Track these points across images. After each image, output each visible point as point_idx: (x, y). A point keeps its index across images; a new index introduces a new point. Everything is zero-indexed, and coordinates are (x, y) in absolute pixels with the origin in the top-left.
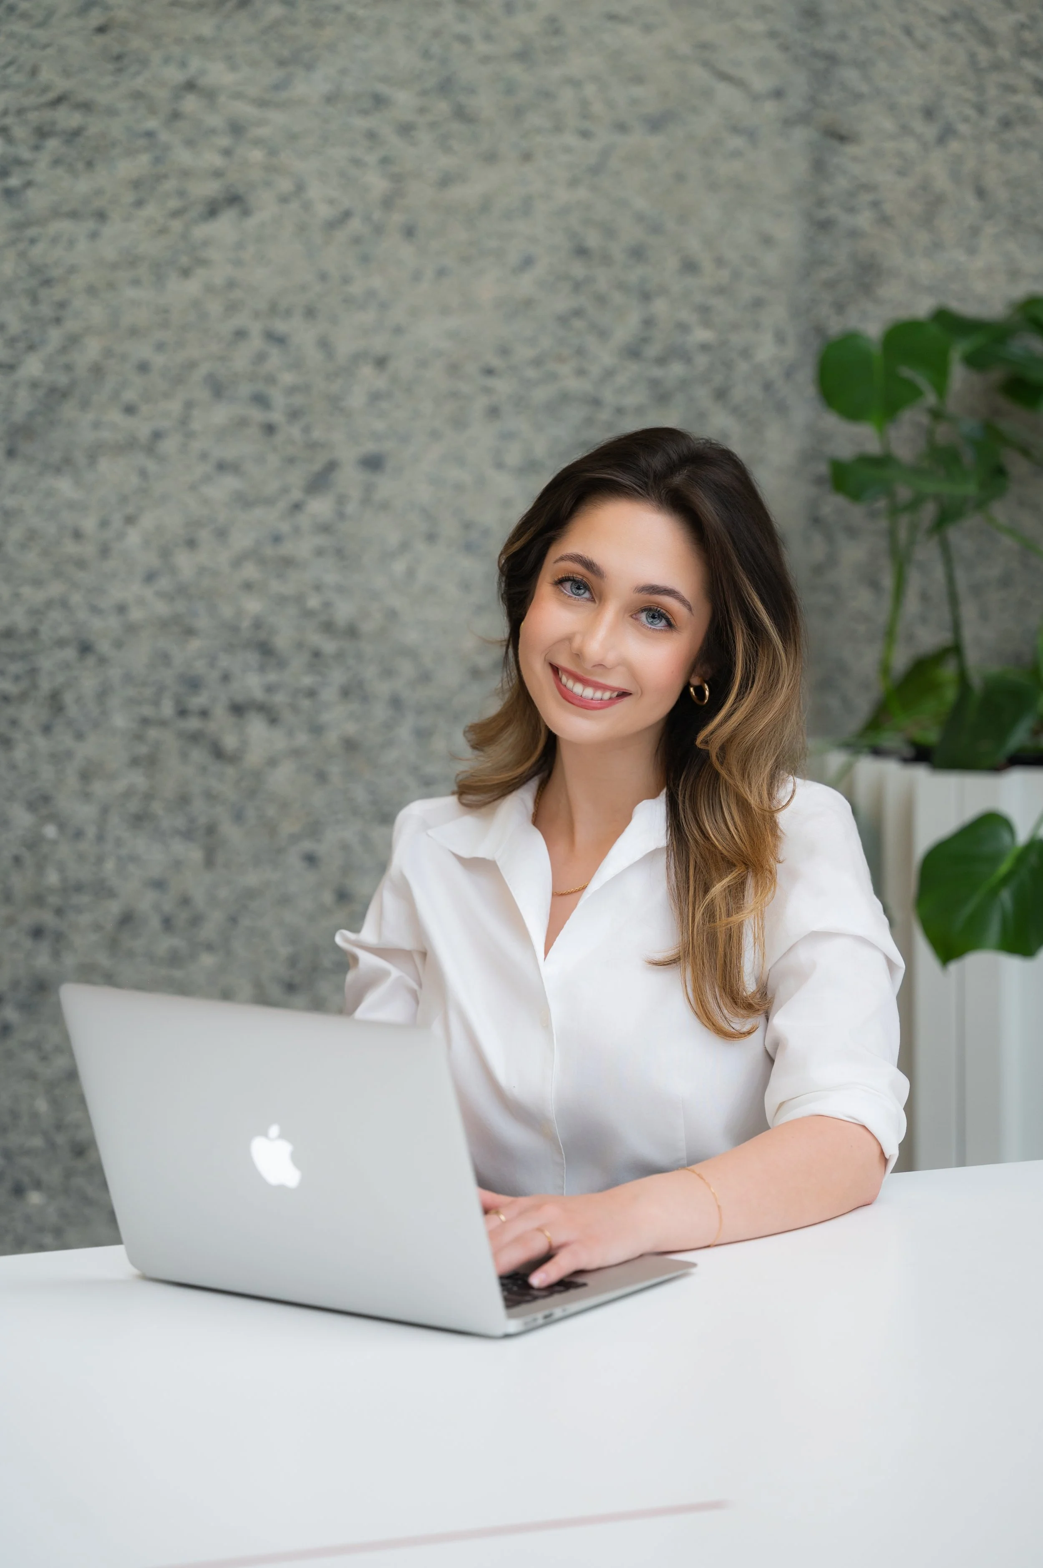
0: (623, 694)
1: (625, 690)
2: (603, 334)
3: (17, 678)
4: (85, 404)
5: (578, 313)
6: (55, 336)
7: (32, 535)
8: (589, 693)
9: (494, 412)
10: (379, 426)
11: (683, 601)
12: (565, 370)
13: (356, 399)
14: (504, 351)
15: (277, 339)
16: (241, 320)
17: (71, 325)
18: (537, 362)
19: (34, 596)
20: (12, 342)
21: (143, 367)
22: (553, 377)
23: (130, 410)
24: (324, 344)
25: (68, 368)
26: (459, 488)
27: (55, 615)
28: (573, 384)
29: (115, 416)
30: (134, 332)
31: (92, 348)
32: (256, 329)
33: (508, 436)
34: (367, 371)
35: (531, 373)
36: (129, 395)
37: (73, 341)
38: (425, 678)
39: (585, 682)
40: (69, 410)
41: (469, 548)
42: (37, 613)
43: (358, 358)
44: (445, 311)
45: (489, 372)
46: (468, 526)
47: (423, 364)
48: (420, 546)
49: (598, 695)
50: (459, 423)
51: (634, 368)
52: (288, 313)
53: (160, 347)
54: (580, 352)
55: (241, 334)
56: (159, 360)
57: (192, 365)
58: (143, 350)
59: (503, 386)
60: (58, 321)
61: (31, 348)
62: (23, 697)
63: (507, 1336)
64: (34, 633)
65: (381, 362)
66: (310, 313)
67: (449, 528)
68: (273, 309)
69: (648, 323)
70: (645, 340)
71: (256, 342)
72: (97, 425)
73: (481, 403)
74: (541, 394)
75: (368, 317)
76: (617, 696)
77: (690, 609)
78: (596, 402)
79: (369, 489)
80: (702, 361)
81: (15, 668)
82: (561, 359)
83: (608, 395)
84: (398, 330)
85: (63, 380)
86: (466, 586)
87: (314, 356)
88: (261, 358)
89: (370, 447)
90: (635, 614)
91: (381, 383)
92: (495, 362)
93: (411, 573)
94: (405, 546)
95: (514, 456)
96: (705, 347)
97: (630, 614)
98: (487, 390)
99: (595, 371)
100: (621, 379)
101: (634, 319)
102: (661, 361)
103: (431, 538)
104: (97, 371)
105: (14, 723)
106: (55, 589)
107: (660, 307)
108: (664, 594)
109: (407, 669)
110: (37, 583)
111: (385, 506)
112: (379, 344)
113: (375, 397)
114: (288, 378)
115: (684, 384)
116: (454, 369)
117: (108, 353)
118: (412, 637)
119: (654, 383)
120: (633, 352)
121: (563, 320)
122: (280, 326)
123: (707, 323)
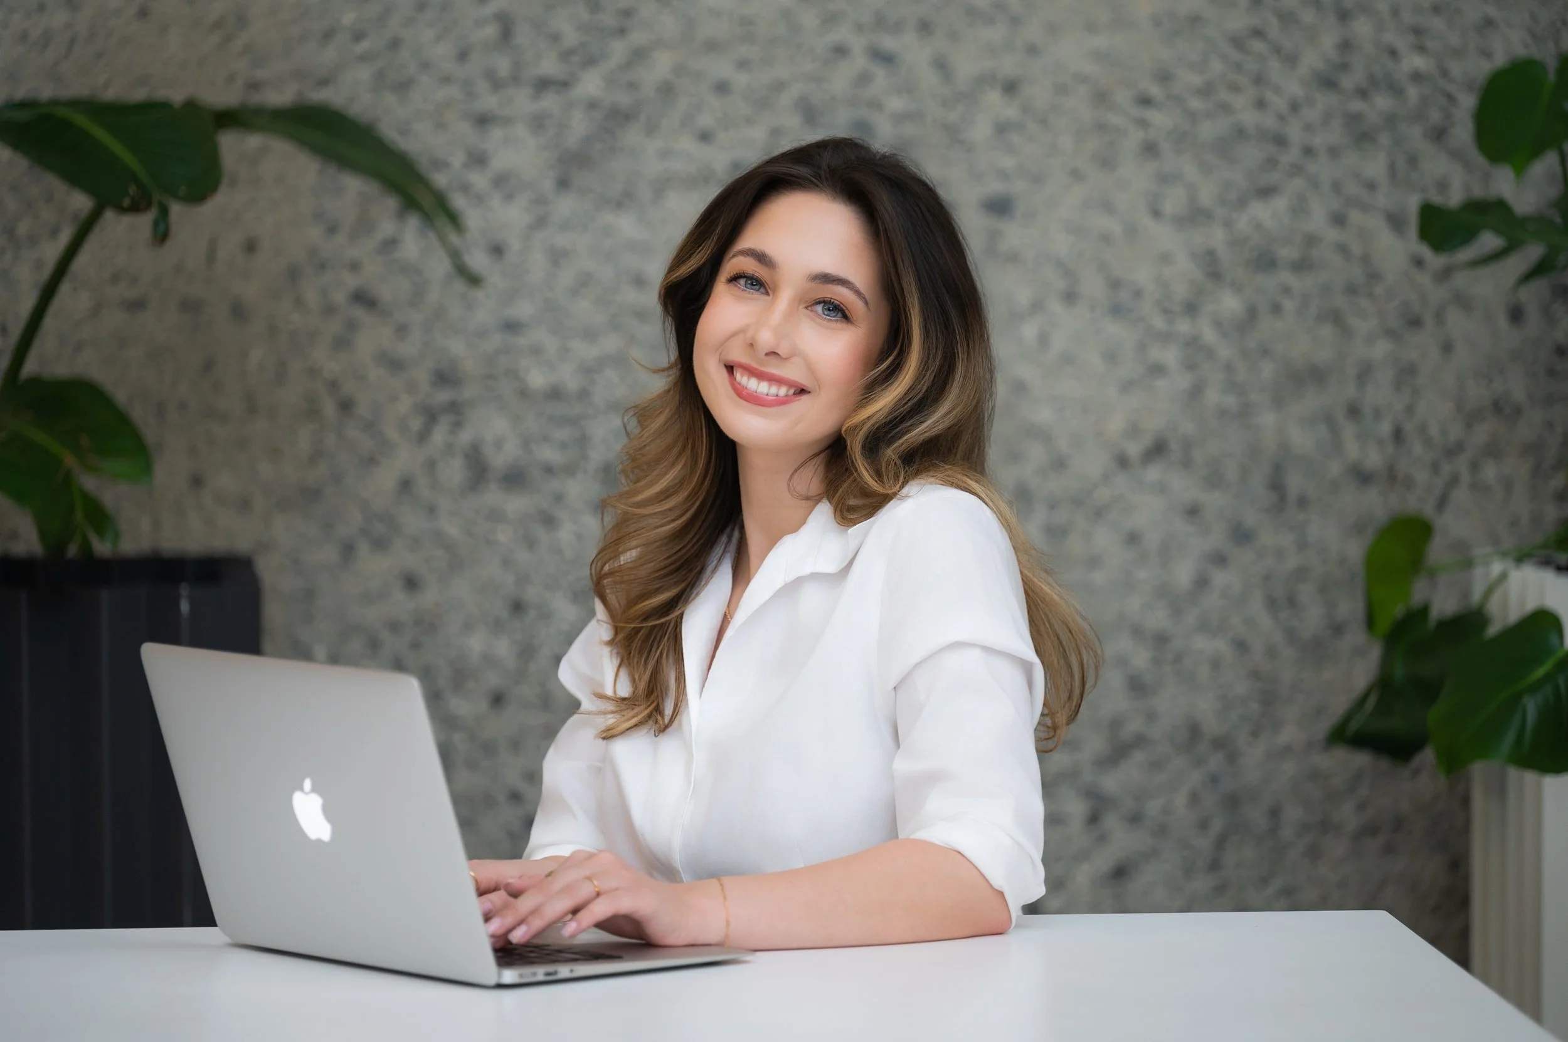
0: (802, 391)
1: (804, 386)
2: (1291, 60)
3: (563, 446)
4: (651, 130)
5: (1258, 33)
6: (618, 49)
7: (585, 281)
8: (762, 388)
9: (1150, 149)
10: (1008, 162)
11: (858, 293)
12: (1238, 102)
13: (980, 130)
14: (1164, 77)
15: (885, 58)
16: (842, 34)
17: (639, 37)
18: (1206, 91)
19: (587, 351)
20: (566, 55)
21: (722, 88)
22: (1226, 108)
23: (705, 137)
24: (942, 65)
25: (632, 86)
26: (1106, 239)
27: (610, 374)
28: (1249, 118)
29: (687, 143)
30: (712, 46)
31: (662, 64)
32: (857, 44)
33: (1165, 179)
34: (993, 97)
35: (1196, 104)
36: (705, 120)
37: (639, 55)
38: (1059, 464)
39: (761, 376)
40: (632, 136)
41: (1117, 311)
42: (588, 371)
43: (984, 80)
44: (1091, 27)
45: (1145, 101)
46: (1115, 284)
47: (1062, 90)
48: (1056, 307)
49: (774, 390)
50: (1106, 162)
51: (1324, 100)
52: (897, 28)
53: (743, 64)
54: (1259, 80)
55: (841, 51)
56: (741, 80)
57: (780, 86)
58: (722, 68)
59: (1161, 119)
60: (622, 32)
61: (590, 62)
62: (570, 470)
63: (500, 986)
64: (584, 395)
65: (1010, 88)
66: (925, 27)
67: (1093, 286)
68: (880, 22)
69: (1346, 46)
70: (1344, 67)
71: (859, 61)
72: (665, 154)
73: (1135, 137)
74: (1208, 130)
75: (996, 33)
76: (794, 394)
77: (866, 303)
78: (1280, 141)
79: (994, 236)
80: (1413, 93)
81: (562, 434)
82: (1235, 88)
83: (1294, 132)
84: (1032, 50)
85: (624, 99)
86: (1111, 357)
87: (929, 78)
88: (864, 79)
89: (995, 187)
90: (810, 306)
91: (1011, 112)
92: (1155, 91)
93: (1043, 340)
94: (1037, 306)
95: (1174, 201)
96: (1417, 77)
97: (805, 305)
98: (1143, 123)
99: (1278, 103)
100: (1312, 114)
101: (1328, 42)
102: (1362, 93)
103: (1070, 297)
104: (667, 90)
105: (559, 498)
106: (611, 343)
107: (1362, 28)
108: (838, 284)
109: (1036, 454)
110: (590, 335)
111: (1013, 258)
112: (1008, 66)
113: (1002, 129)
114: (896, 104)
115: (1391, 120)
116: (1101, 98)
117: (680, 70)
118: (1043, 415)
119: (1353, 120)
120: (1328, 83)
121: (1237, 42)
122: (888, 43)
123: (1421, 49)
